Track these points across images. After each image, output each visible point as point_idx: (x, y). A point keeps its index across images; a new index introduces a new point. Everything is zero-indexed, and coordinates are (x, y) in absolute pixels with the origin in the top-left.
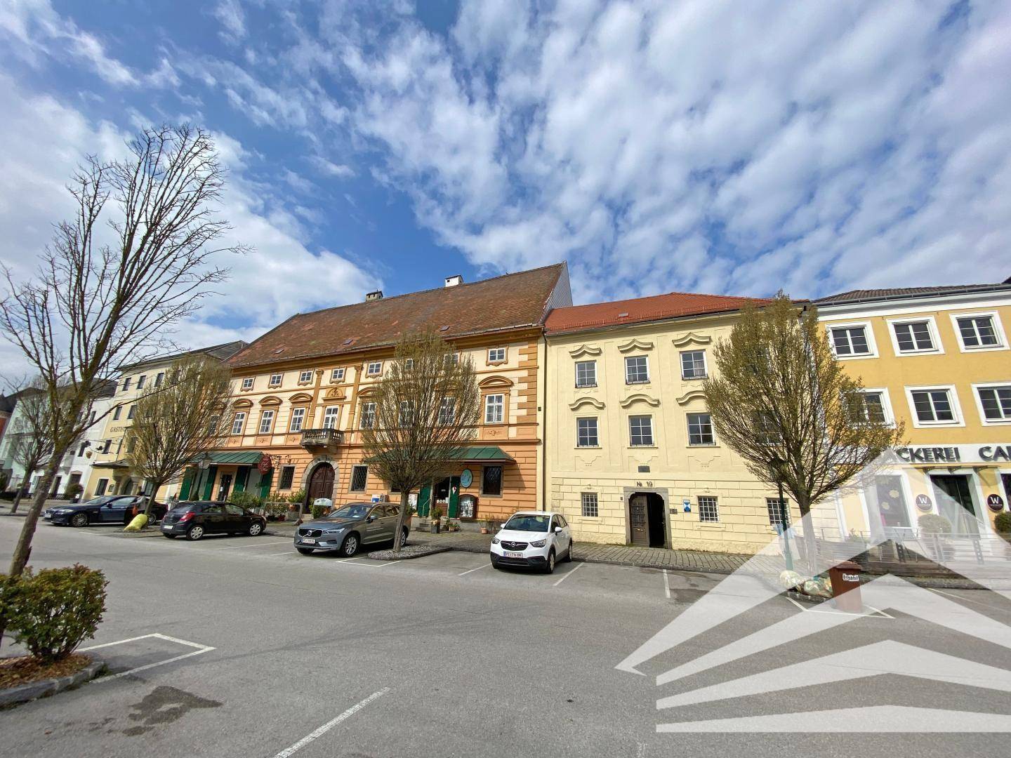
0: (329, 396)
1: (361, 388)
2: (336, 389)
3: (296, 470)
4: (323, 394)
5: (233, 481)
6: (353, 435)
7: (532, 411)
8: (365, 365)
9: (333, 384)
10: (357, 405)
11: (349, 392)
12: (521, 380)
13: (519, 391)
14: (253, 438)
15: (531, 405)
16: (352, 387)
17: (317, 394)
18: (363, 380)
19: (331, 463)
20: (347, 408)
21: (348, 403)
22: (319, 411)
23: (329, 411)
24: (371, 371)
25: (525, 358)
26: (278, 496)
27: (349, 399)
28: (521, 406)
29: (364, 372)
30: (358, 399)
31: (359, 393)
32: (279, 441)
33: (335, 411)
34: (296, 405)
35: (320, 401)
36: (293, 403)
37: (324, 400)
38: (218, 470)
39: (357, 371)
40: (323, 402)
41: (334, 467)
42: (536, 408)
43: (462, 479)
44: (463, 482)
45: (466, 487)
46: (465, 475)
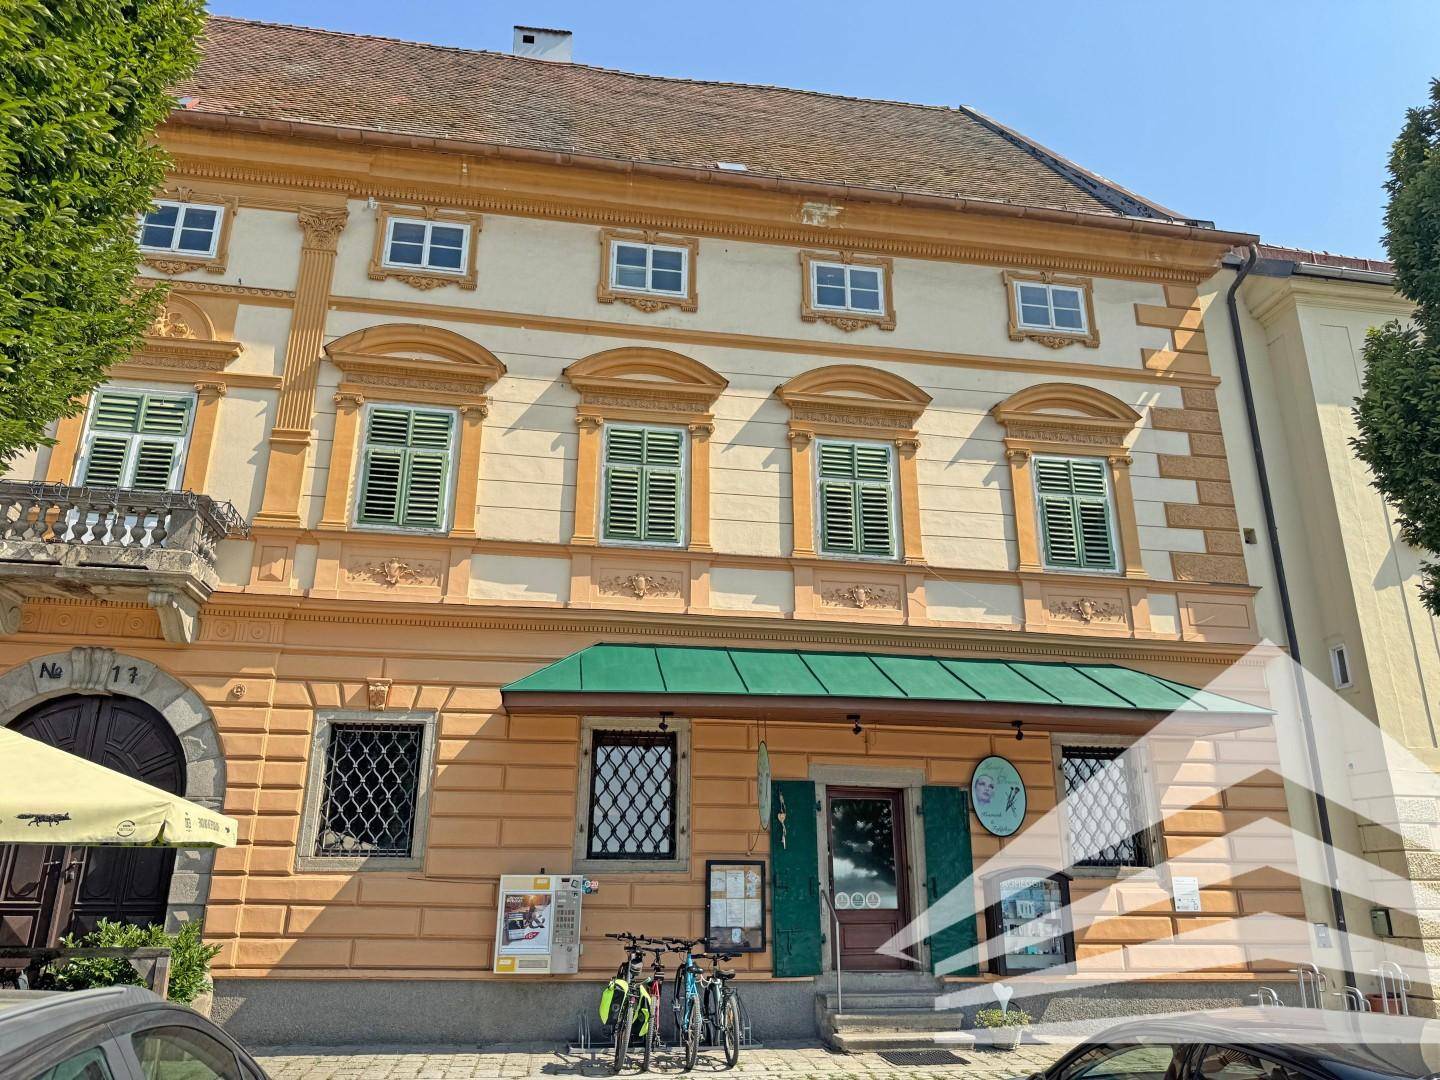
1: (341, 320)
7: (1226, 541)
10: (324, 404)
12: (1163, 422)
13: (1162, 457)
15: (1220, 518)
19: (155, 698)
28: (1175, 518)
31: (335, 345)
42: (1238, 531)
43: (979, 800)
44: (984, 814)
45: (1004, 833)
46: (988, 781)
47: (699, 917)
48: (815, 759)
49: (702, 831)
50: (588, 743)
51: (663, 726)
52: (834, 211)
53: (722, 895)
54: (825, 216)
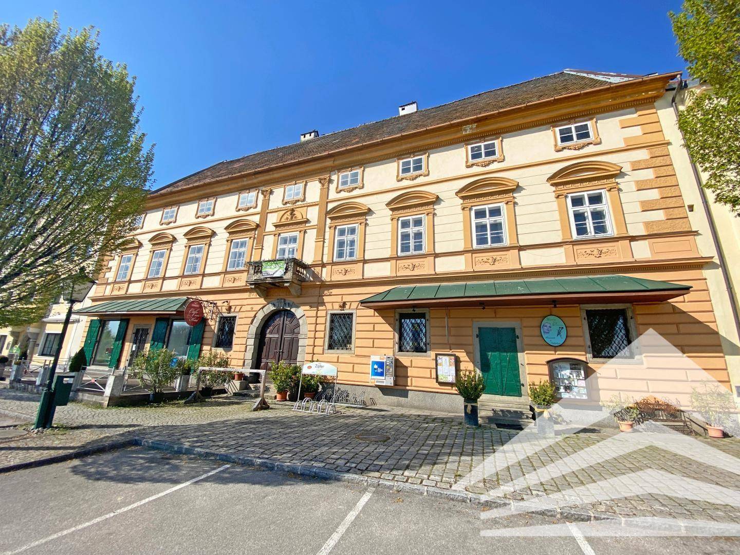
0: (283, 220)
1: (330, 206)
2: (293, 210)
3: (238, 321)
4: (273, 219)
5: (150, 337)
6: (324, 270)
7: (677, 213)
8: (334, 177)
9: (288, 205)
10: (327, 229)
11: (313, 214)
12: (637, 166)
13: (637, 182)
14: (176, 282)
15: (671, 203)
16: (317, 207)
17: (264, 219)
18: (333, 195)
19: (293, 310)
20: (312, 235)
21: (312, 228)
22: (269, 241)
23: (285, 241)
24: (345, 183)
25: (637, 131)
26: (215, 357)
27: (314, 221)
28: (647, 207)
29: (333, 187)
30: (328, 221)
31: (327, 213)
32: (212, 283)
33: (294, 240)
34: (234, 236)
35: (270, 227)
36: (230, 233)
37: (276, 226)
38: (131, 322)
39: (323, 185)
40: (274, 229)
41: (298, 315)
42: (684, 206)
43: (544, 332)
44: (547, 338)
45: (556, 345)
46: (548, 325)
47: (434, 371)
48: (474, 319)
49: (434, 344)
50: (397, 317)
51: (414, 311)
52: (475, 125)
53: (441, 364)
54: (471, 129)
